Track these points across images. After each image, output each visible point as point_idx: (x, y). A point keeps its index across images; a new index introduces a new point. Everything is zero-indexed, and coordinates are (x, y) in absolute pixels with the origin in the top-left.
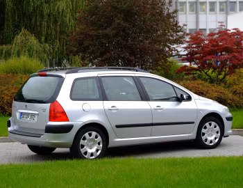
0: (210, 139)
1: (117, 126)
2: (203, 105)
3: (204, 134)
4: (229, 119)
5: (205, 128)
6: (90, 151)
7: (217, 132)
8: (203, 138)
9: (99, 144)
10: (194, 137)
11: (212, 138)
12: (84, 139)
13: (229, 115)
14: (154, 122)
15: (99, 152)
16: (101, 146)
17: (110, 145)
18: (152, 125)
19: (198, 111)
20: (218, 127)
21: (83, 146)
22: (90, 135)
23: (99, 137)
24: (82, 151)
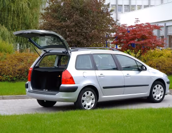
0: (157, 96)
1: (104, 88)
2: (152, 73)
3: (154, 93)
4: (168, 83)
5: (155, 89)
6: (88, 104)
7: (162, 92)
8: (154, 95)
9: (93, 99)
10: (148, 95)
11: (159, 96)
12: (84, 96)
13: (168, 80)
14: (126, 85)
15: (93, 105)
16: (94, 101)
17: (100, 100)
18: (124, 86)
19: (151, 77)
20: (162, 88)
21: (83, 101)
22: (88, 93)
23: (93, 95)
24: (83, 104)
